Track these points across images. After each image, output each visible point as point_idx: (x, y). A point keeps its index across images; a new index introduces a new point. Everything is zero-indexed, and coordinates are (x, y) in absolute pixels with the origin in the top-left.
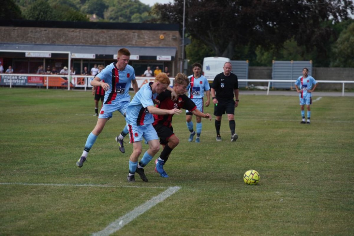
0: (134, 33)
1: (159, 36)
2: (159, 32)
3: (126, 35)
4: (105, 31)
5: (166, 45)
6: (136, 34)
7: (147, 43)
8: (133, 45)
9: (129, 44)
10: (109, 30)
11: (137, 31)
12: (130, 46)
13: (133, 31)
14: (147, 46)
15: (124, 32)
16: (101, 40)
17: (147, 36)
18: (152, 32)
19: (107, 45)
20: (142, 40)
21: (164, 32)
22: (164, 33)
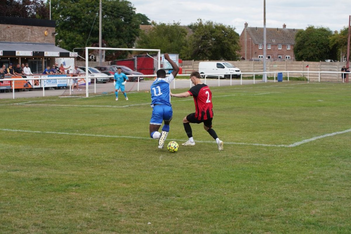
0: (28, 29)
1: (44, 33)
2: (44, 28)
3: (24, 31)
4: (9, 26)
5: (48, 41)
6: (30, 30)
7: (37, 39)
8: (28, 41)
9: (25, 40)
10: (12, 25)
11: (30, 27)
12: (26, 42)
13: (28, 26)
14: (37, 42)
15: (22, 27)
16: (7, 35)
17: (37, 32)
18: (40, 27)
19: (11, 41)
20: (33, 36)
21: (47, 28)
22: (47, 30)
